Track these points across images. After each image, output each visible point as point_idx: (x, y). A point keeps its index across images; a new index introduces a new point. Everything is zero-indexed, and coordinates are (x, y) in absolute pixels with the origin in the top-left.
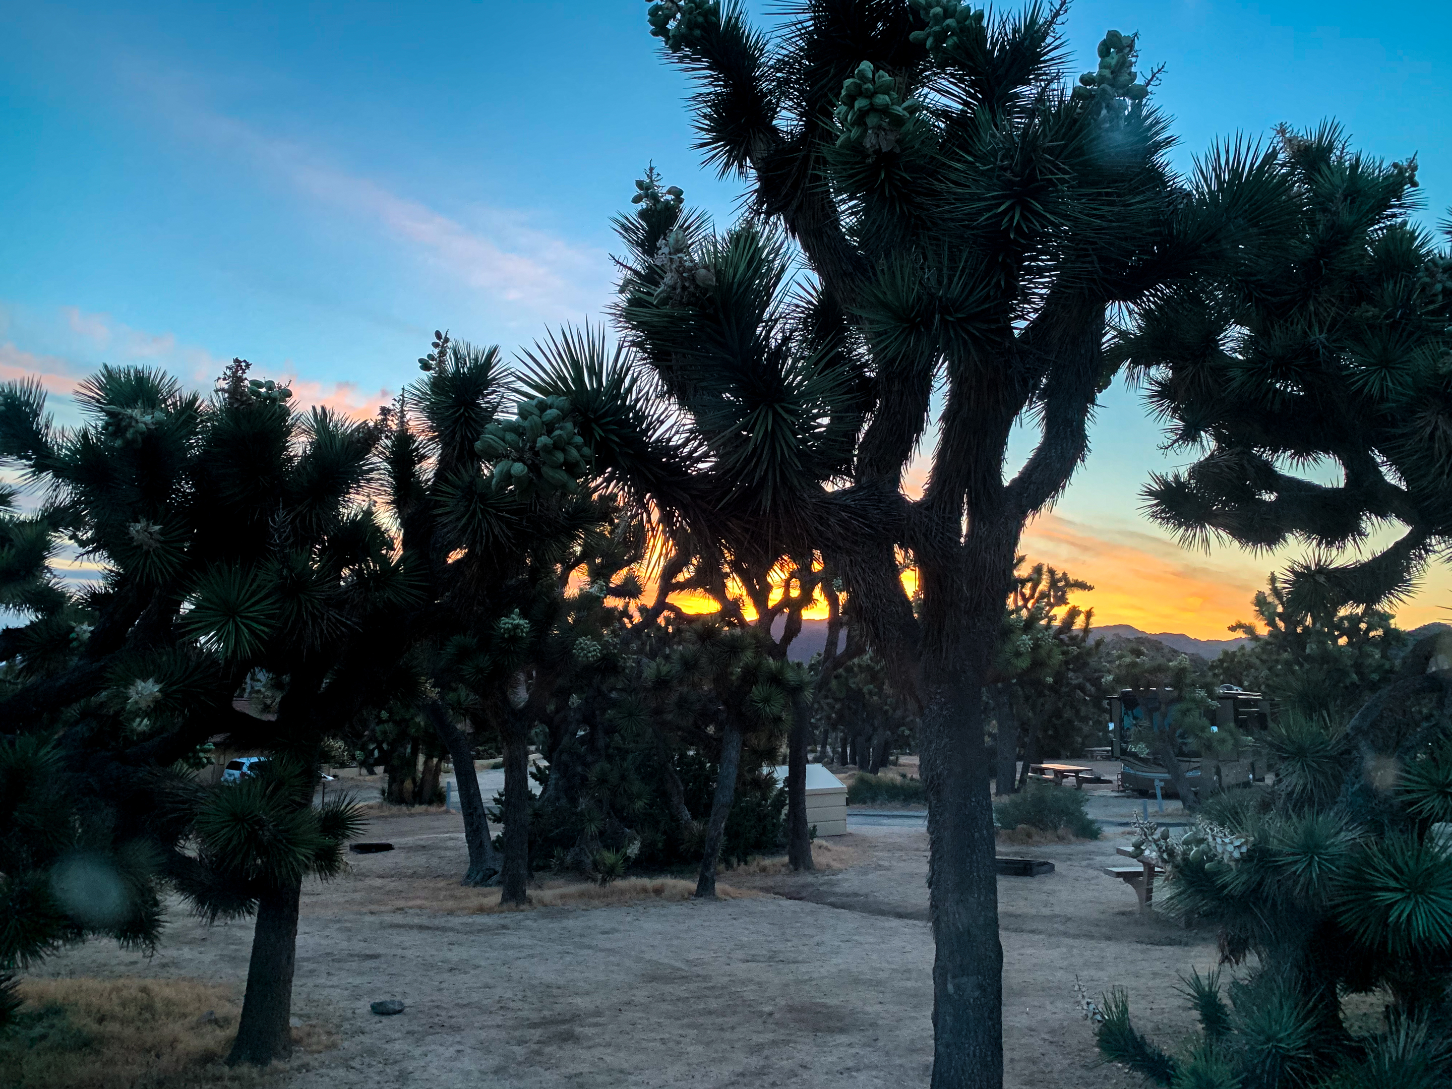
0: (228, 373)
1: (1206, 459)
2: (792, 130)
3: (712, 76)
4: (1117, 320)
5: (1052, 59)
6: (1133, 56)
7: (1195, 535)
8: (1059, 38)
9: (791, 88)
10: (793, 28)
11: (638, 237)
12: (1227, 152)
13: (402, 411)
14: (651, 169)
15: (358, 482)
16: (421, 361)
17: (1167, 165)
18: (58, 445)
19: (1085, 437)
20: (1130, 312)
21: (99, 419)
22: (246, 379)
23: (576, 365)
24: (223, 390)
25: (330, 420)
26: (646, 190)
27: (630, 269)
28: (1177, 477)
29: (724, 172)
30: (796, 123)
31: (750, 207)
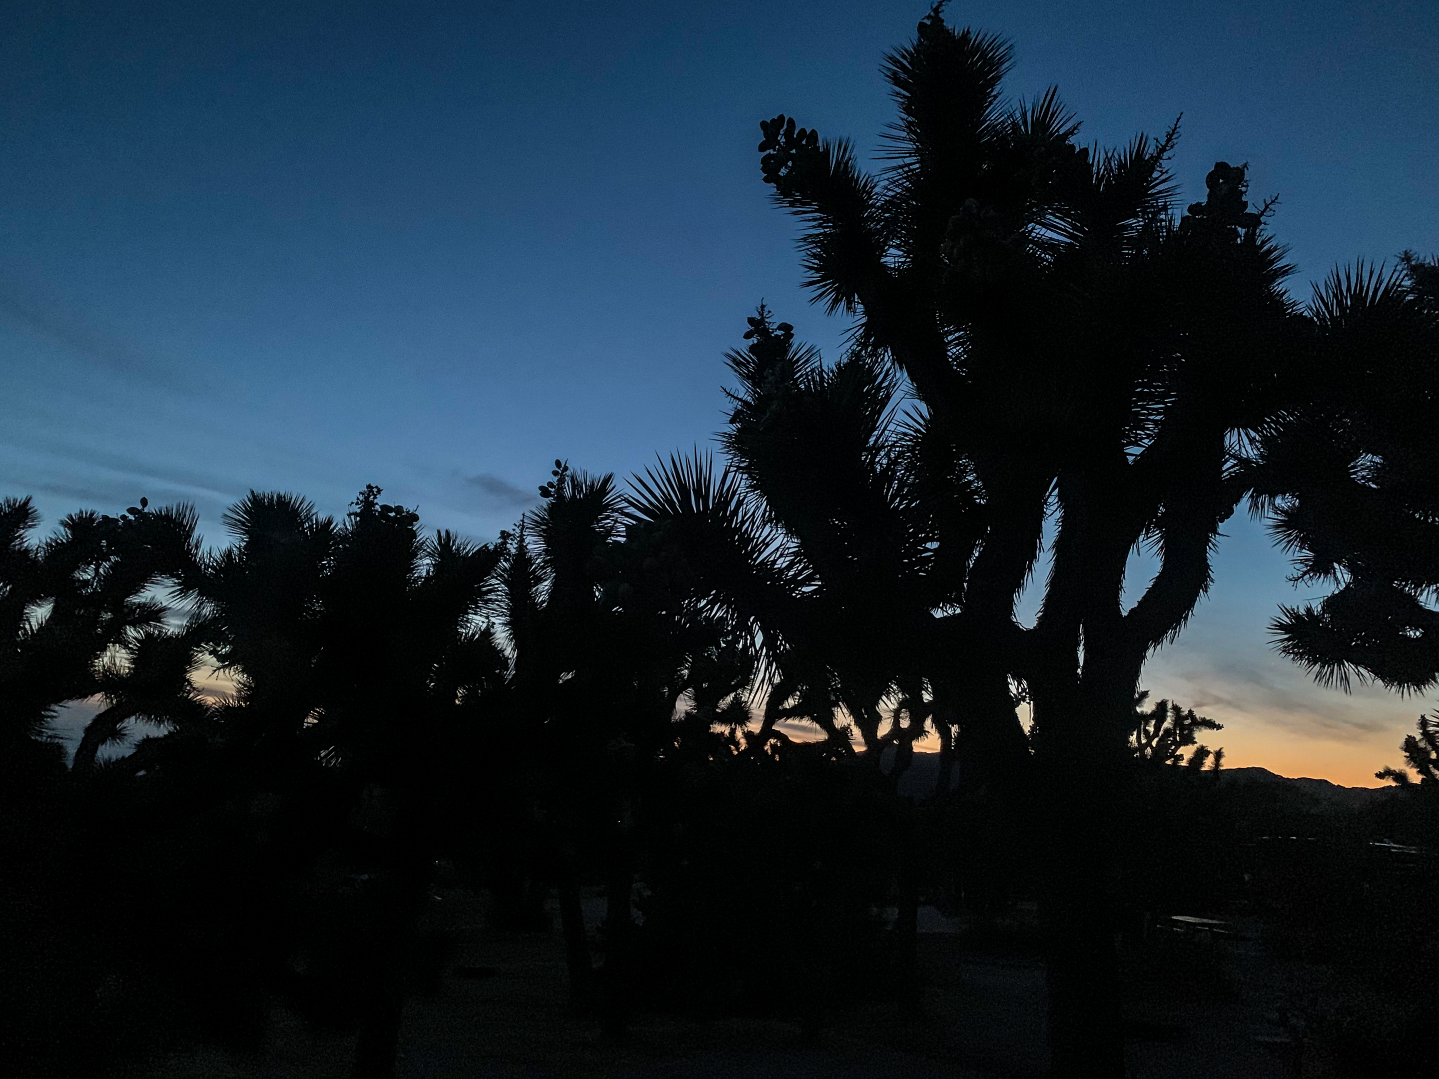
0: (361, 498)
1: (1341, 592)
2: (899, 266)
3: (821, 218)
4: (1237, 448)
5: (1160, 192)
6: (1243, 186)
7: (1332, 672)
8: (1166, 172)
9: (899, 227)
10: (900, 171)
11: (749, 371)
12: (1348, 278)
13: (522, 536)
14: (763, 307)
15: (476, 603)
16: (541, 488)
17: (1285, 292)
18: (205, 565)
19: (1207, 567)
20: (1252, 441)
21: (243, 540)
22: (377, 504)
23: (684, 489)
24: (356, 514)
25: (454, 544)
26: (758, 325)
27: (740, 400)
28: (1309, 611)
29: (832, 309)
30: (903, 260)
31: (857, 340)
